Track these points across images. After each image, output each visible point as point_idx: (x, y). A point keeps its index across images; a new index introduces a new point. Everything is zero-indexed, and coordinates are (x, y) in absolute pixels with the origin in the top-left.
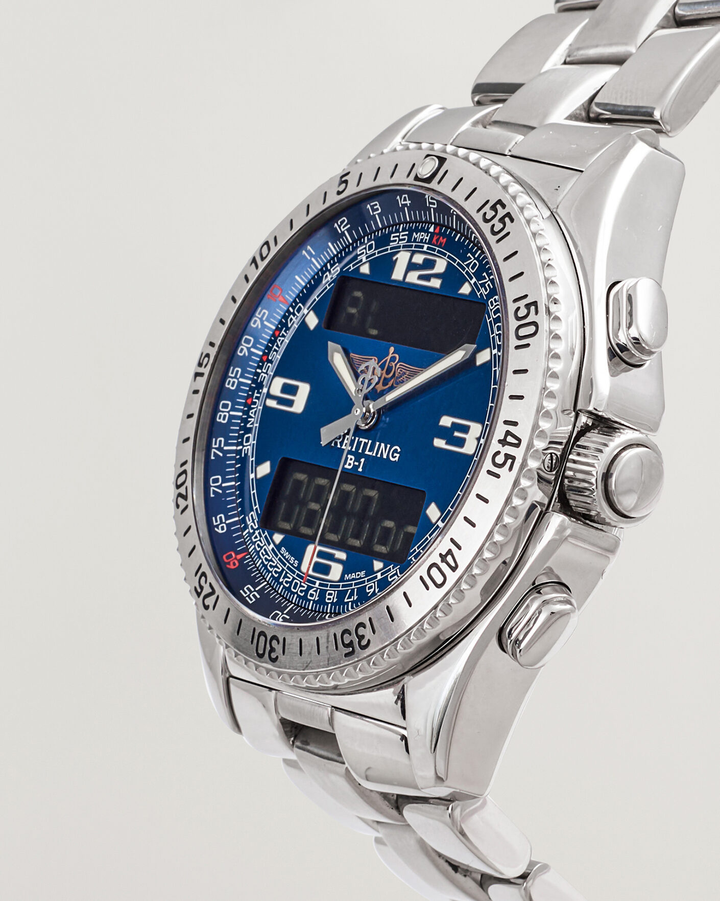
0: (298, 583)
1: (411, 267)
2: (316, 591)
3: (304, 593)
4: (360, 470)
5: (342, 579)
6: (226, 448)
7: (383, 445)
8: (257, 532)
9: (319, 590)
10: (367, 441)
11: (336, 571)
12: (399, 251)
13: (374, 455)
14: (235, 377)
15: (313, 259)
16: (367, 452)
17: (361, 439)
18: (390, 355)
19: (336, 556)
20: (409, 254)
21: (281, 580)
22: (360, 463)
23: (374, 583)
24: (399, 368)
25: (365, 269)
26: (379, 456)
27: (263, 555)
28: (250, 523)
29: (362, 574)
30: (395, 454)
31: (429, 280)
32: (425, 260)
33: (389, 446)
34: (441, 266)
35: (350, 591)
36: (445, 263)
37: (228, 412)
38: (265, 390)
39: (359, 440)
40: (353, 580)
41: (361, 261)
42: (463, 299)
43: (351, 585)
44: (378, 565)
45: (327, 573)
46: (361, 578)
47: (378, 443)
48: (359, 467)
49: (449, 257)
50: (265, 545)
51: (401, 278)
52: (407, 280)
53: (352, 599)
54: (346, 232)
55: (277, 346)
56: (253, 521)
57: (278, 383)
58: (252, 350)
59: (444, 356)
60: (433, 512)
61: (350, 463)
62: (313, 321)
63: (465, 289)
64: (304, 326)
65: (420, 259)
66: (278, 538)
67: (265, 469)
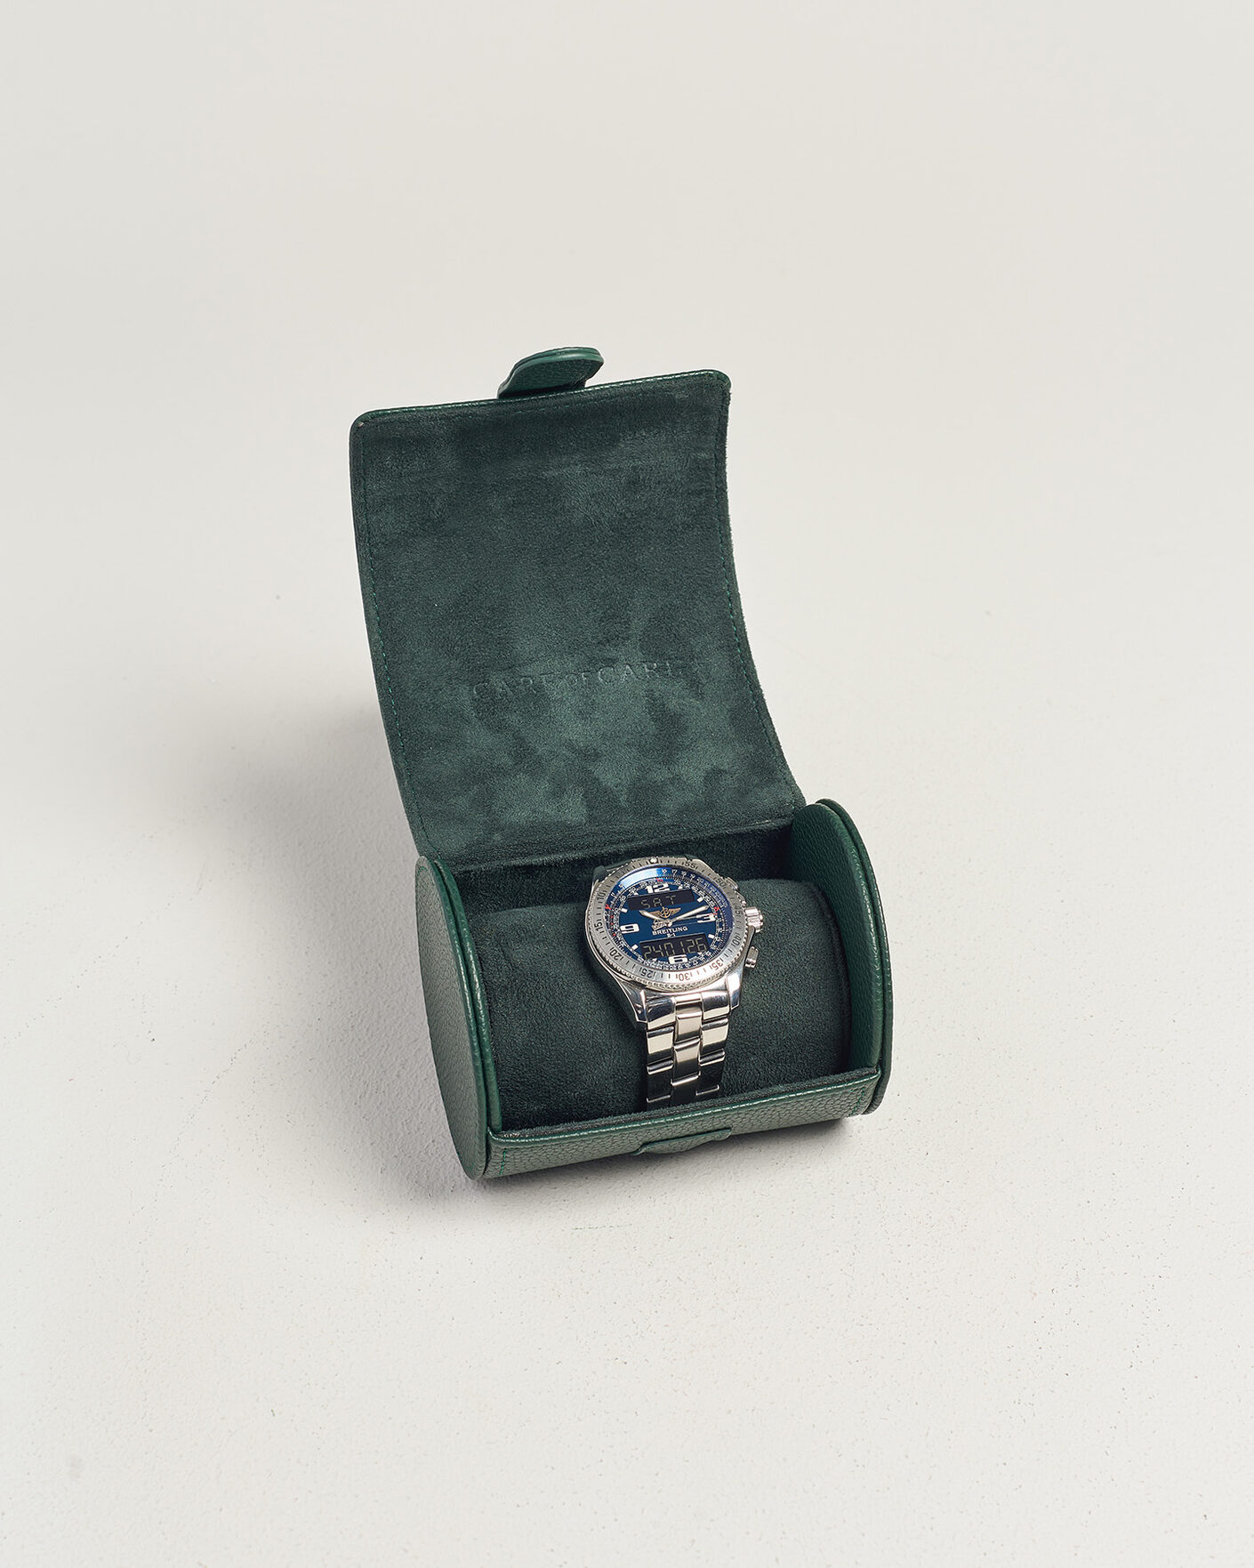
1: (654, 889)
11: (685, 960)
16: (674, 932)
19: (682, 956)
25: (636, 894)
29: (695, 956)
34: (666, 885)
43: (693, 960)
44: (699, 953)
45: (682, 961)
46: (695, 958)
50: (651, 961)
51: (652, 892)
52: (655, 892)
53: (696, 962)
57: (623, 928)
60: (711, 936)
61: (669, 935)
62: (625, 910)
63: (680, 888)
64: (622, 913)
65: (656, 886)
66: (655, 960)
67: (635, 947)
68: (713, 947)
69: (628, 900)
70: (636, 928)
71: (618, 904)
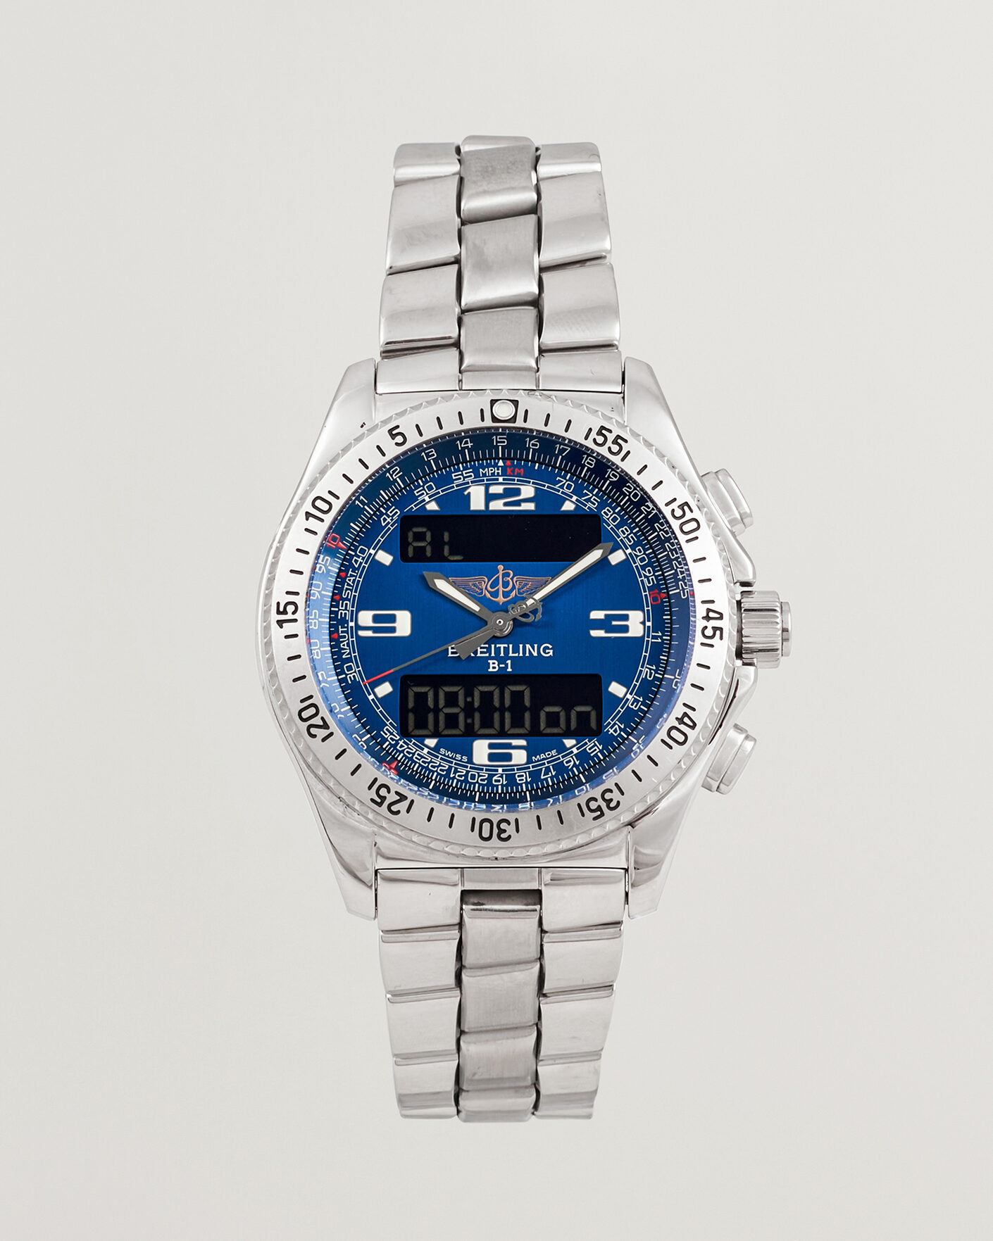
0: (475, 775)
1: (489, 498)
2: (502, 776)
3: (486, 781)
4: (509, 670)
5: (529, 761)
6: (329, 679)
7: (528, 646)
8: (401, 743)
9: (504, 776)
10: (506, 645)
11: (519, 757)
12: (470, 486)
13: (521, 655)
14: (315, 618)
15: (366, 507)
16: (511, 655)
17: (498, 646)
18: (501, 572)
19: (513, 744)
20: (483, 488)
21: (452, 776)
22: (507, 665)
23: (572, 757)
24: (516, 582)
25: (433, 506)
26: (527, 655)
27: (419, 760)
28: (388, 736)
29: (554, 752)
30: (547, 651)
31: (520, 505)
32: (505, 489)
33: (536, 646)
34: (528, 491)
35: (544, 769)
36: (533, 489)
37: (319, 649)
38: (352, 624)
39: (495, 646)
40: (544, 759)
41: (424, 500)
42: (568, 515)
43: (544, 764)
44: (569, 742)
45: (510, 760)
46: (552, 756)
47: (521, 646)
48: (508, 668)
49: (533, 483)
50: (417, 750)
51: (483, 508)
52: (491, 508)
53: (550, 775)
54: (398, 479)
55: (348, 585)
56: (391, 734)
57: (366, 618)
58: (323, 592)
59: (571, 564)
60: (616, 689)
61: (493, 667)
62: (385, 558)
63: (568, 506)
64: (376, 564)
65: (498, 489)
66: (431, 742)
67: (385, 689)
68: (613, 727)
69: (407, 522)
70: (403, 623)
71: (367, 538)
